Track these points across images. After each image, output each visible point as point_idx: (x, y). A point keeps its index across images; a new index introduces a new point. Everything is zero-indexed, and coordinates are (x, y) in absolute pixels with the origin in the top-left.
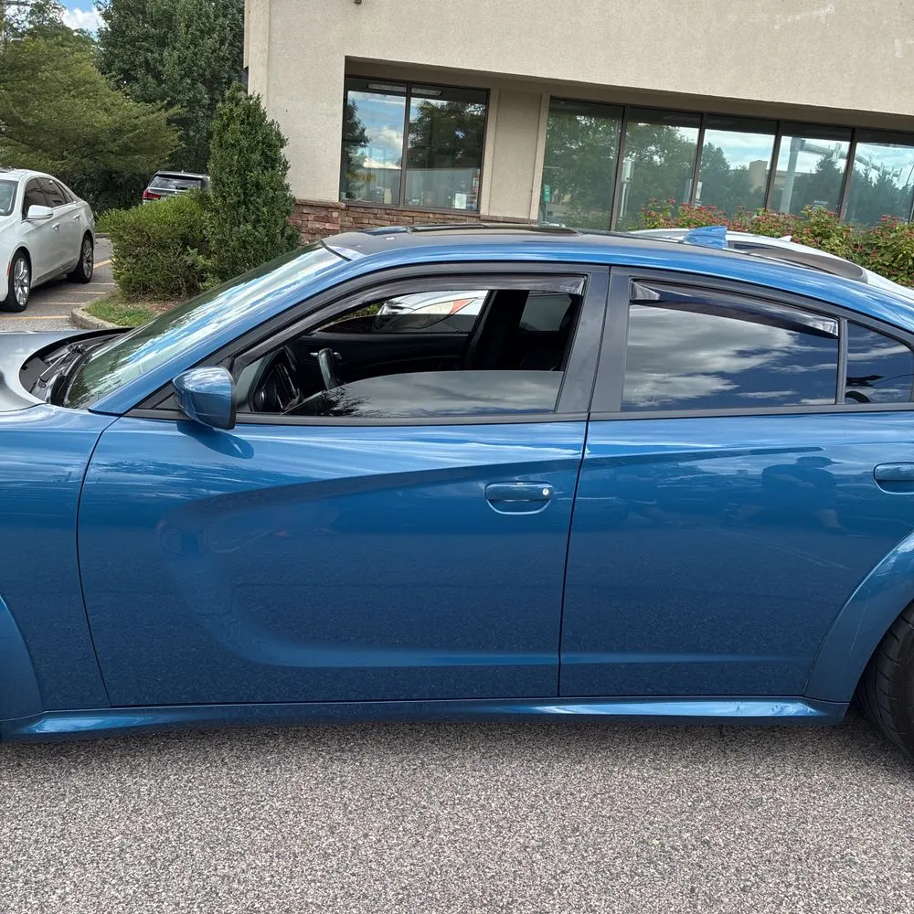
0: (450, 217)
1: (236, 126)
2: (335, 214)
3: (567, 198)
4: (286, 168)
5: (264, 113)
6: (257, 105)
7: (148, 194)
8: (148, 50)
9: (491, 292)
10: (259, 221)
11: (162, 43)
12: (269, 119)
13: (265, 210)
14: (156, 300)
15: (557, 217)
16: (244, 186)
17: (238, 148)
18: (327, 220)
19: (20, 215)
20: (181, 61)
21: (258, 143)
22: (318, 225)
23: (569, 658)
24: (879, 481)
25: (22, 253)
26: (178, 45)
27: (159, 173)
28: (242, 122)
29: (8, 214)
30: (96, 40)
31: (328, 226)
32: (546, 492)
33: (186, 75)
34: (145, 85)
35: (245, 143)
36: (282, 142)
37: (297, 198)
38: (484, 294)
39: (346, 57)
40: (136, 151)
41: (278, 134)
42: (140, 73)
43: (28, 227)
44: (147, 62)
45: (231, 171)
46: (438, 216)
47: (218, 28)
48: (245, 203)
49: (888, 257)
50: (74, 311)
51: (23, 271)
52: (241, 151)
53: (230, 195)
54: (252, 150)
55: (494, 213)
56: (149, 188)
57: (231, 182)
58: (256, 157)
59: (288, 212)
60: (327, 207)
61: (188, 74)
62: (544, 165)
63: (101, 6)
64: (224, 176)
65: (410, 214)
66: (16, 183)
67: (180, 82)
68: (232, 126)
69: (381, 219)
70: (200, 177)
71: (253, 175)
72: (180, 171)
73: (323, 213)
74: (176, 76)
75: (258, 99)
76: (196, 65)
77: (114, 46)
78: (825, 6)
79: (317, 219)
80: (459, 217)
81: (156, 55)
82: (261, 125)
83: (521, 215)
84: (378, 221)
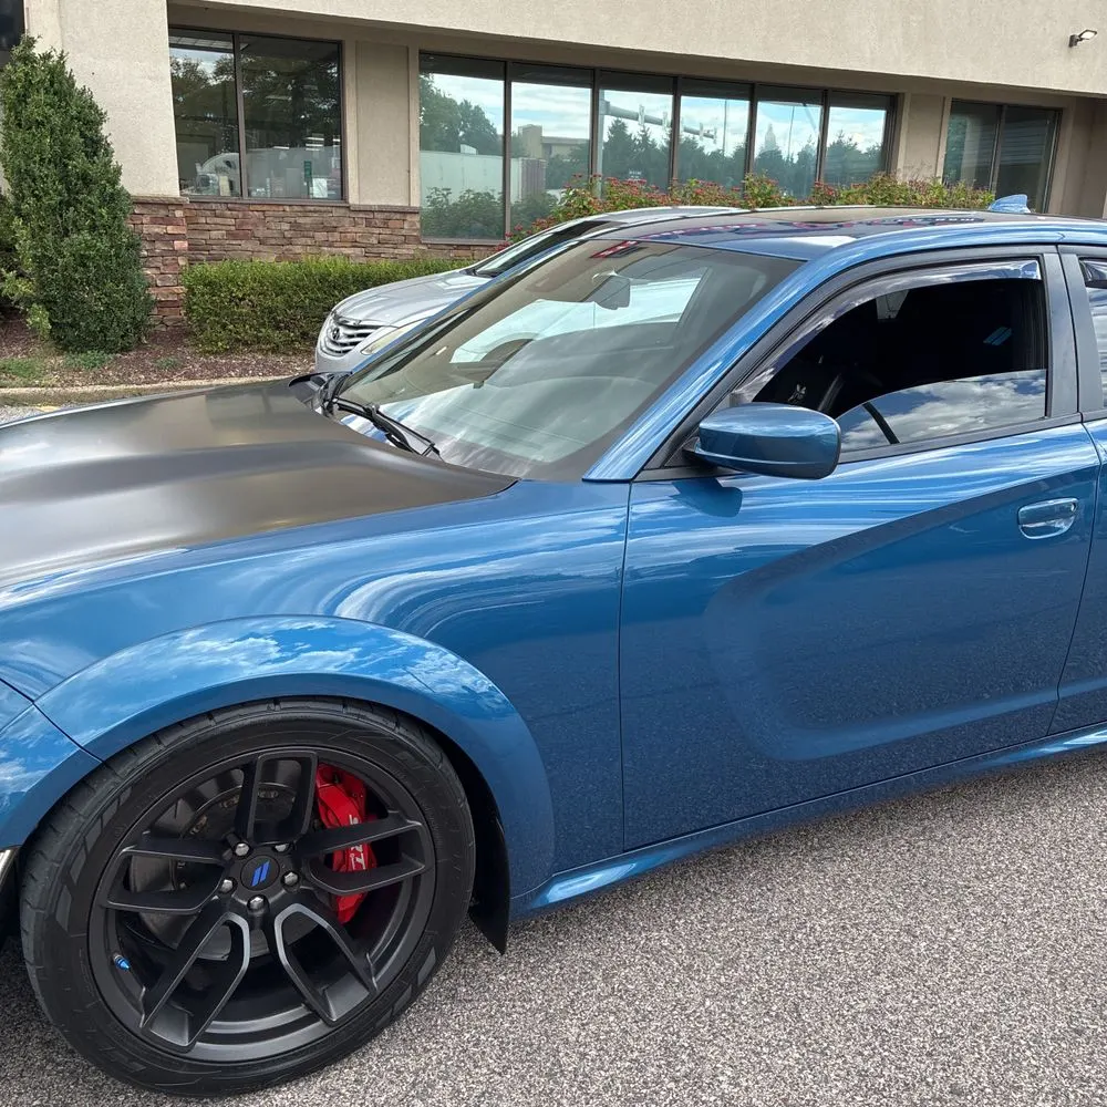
0: (312, 208)
1: (40, 96)
2: (179, 213)
4: (109, 152)
5: (71, 77)
6: (61, 66)
10: (96, 227)
12: (79, 86)
13: (104, 211)
16: (64, 179)
17: (48, 126)
18: (168, 221)
22: (157, 229)
28: (46, 91)
31: (170, 229)
35: (56, 120)
36: (101, 117)
41: (92, 106)
45: (42, 160)
46: (296, 208)
48: (70, 204)
52: (52, 131)
53: (47, 193)
54: (66, 128)
55: (365, 202)
57: (46, 176)
60: (166, 204)
64: (35, 168)
65: (259, 208)
69: (221, 216)
71: (76, 164)
73: (162, 213)
75: (61, 57)
79: (154, 221)
80: (322, 209)
82: (70, 94)
83: (399, 202)
84: (218, 220)
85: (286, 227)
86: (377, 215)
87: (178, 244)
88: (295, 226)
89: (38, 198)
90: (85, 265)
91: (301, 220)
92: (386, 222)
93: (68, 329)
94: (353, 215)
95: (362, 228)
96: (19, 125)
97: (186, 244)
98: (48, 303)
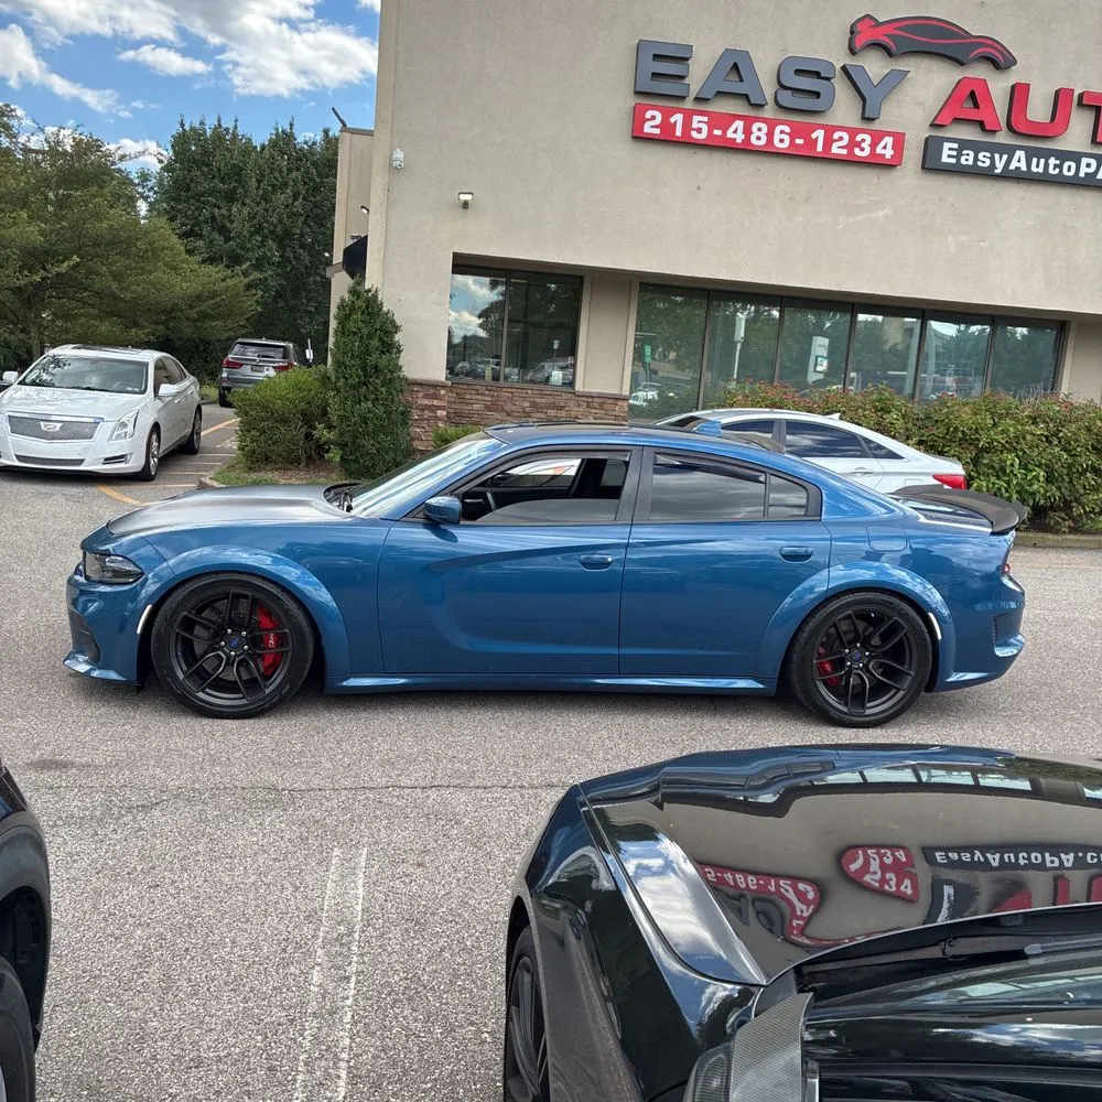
0: (549, 392)
1: (358, 316)
2: (442, 392)
3: (672, 355)
4: (399, 352)
5: (381, 304)
6: (375, 296)
7: (228, 362)
8: (215, 206)
9: (583, 460)
10: (377, 399)
11: (231, 198)
12: (385, 309)
13: (383, 390)
14: (276, 469)
15: (663, 377)
16: (364, 369)
17: (359, 335)
18: (435, 397)
19: (153, 393)
20: (252, 217)
21: (376, 330)
22: (427, 402)
23: (624, 651)
24: (783, 556)
25: (156, 427)
26: (248, 201)
27: (240, 340)
28: (363, 313)
29: (143, 392)
30: (136, 181)
31: (435, 402)
32: (610, 560)
33: (256, 232)
34: (211, 242)
35: (365, 331)
36: (397, 328)
37: (409, 377)
38: (577, 462)
39: (454, 253)
40: (212, 317)
41: (393, 322)
42: (206, 229)
43: (159, 404)
44: (213, 218)
45: (353, 355)
46: (536, 392)
47: (291, 183)
48: (364, 384)
49: (942, 430)
50: (203, 479)
51: (155, 444)
52: (361, 338)
53: (352, 376)
54: (370, 336)
55: (588, 390)
56: (230, 356)
57: (353, 366)
58: (375, 343)
59: (402, 391)
60: (436, 386)
61: (258, 230)
62: (637, 331)
63: (162, 158)
64: (348, 360)
65: (509, 390)
66: (147, 364)
67: (250, 241)
68: (354, 316)
69: (482, 394)
70: (282, 344)
71: (373, 358)
72: (261, 338)
73: (432, 391)
74: (245, 233)
75: (376, 291)
76: (267, 222)
77: (177, 200)
78: (883, 209)
79: (426, 396)
80: (556, 393)
81: (224, 211)
82: (378, 315)
83: (614, 391)
84: (479, 397)
85: (527, 404)
86: (596, 400)
87: (440, 413)
88: (534, 405)
89: (346, 379)
90: (366, 423)
91: (538, 400)
92: (601, 406)
93: (352, 463)
94: (577, 398)
95: (583, 408)
96: (343, 333)
97: (445, 413)
98: (343, 446)
